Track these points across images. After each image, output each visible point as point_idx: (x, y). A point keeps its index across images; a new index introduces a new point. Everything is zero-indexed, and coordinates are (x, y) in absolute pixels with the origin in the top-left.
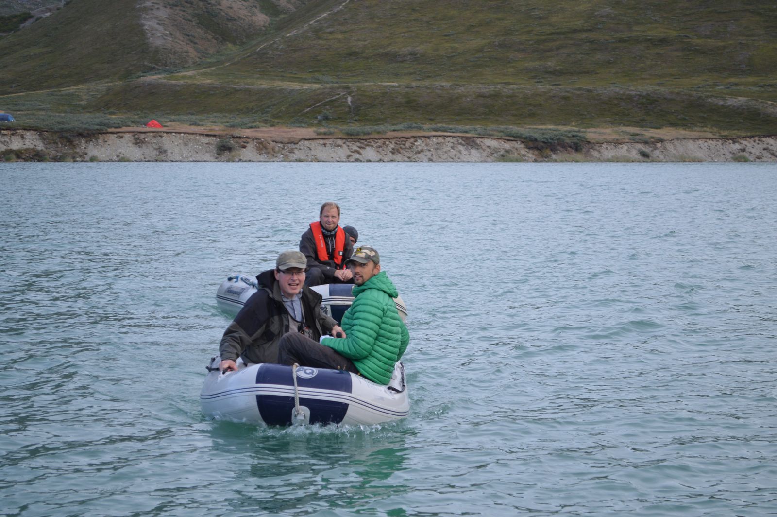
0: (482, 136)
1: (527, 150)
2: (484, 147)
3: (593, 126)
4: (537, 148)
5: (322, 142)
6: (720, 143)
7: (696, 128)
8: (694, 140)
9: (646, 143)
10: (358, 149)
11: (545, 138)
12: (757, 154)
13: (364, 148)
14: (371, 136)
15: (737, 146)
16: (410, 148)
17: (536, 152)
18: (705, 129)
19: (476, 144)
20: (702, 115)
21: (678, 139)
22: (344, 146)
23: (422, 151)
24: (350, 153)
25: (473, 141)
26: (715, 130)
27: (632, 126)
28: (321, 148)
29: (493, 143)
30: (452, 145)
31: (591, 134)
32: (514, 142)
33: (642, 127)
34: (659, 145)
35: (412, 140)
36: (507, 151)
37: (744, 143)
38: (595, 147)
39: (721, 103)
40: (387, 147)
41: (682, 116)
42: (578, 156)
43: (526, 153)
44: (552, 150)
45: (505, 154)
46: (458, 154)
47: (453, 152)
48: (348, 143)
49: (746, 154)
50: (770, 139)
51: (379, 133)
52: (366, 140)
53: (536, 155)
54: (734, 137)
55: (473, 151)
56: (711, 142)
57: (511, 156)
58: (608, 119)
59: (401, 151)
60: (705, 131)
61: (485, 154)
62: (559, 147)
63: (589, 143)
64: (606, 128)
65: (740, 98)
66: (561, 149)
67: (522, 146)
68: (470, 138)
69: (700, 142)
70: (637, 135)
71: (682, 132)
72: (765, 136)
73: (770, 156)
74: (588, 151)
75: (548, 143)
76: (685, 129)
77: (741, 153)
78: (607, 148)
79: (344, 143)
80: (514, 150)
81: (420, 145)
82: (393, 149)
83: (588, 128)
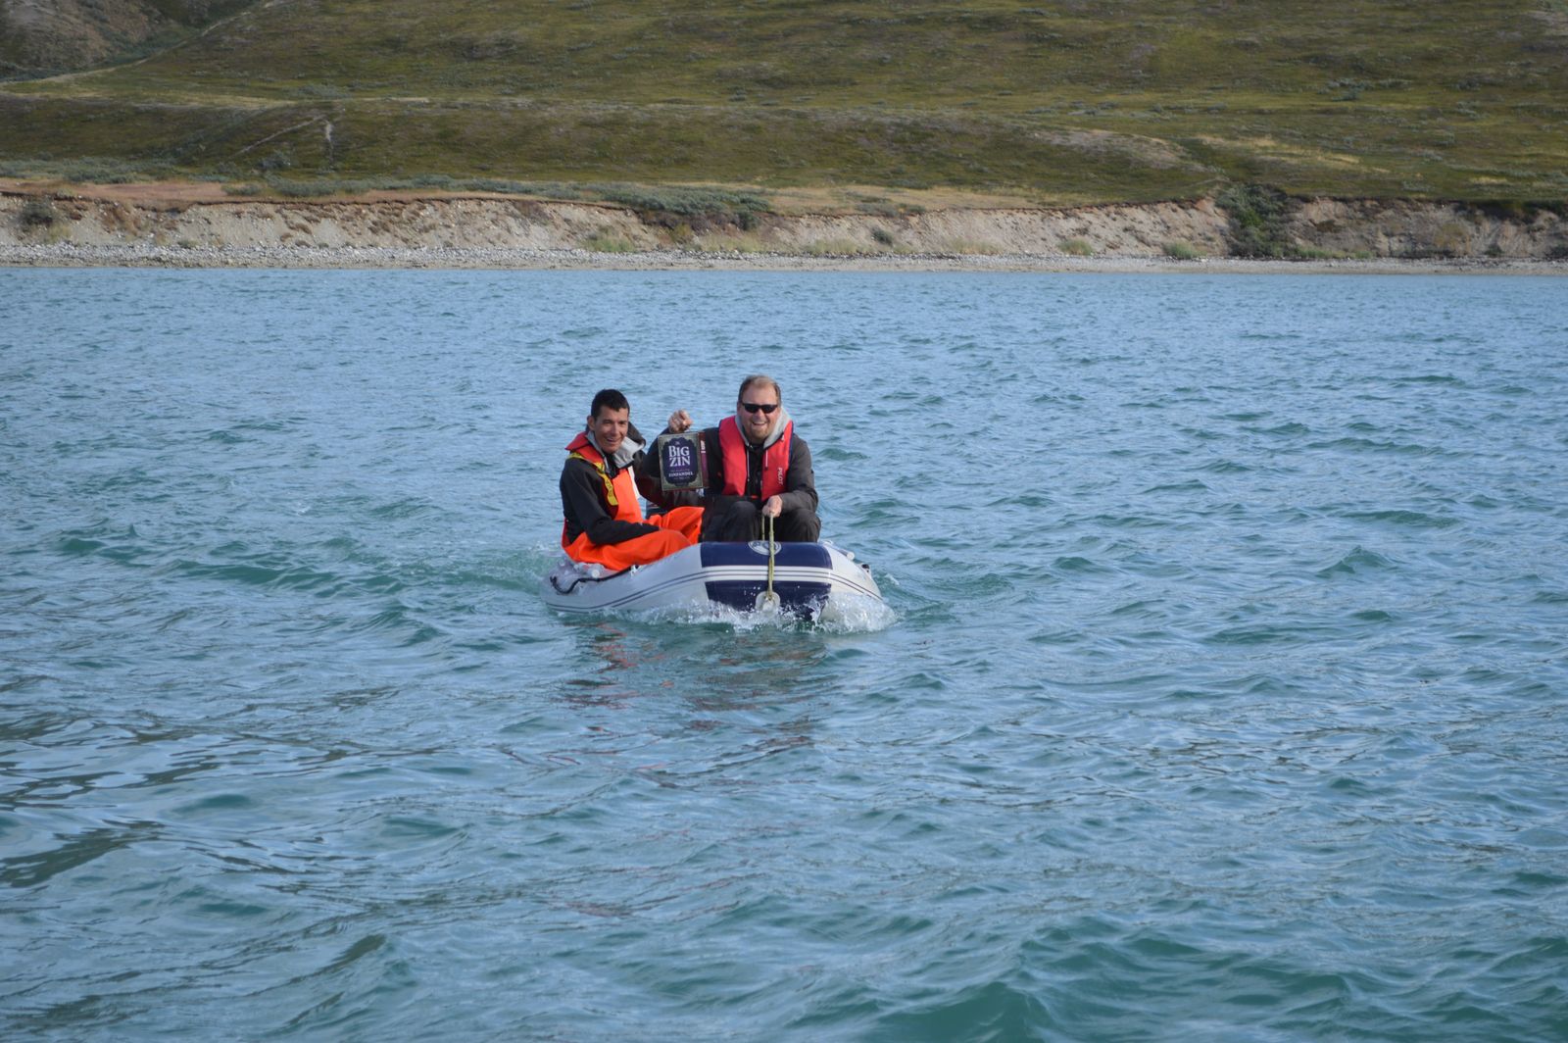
0: (558, 199)
1: (645, 228)
2: (557, 222)
3: (795, 183)
4: (663, 224)
5: (234, 208)
6: (1037, 218)
7: (998, 189)
8: (987, 210)
9: (887, 215)
10: (304, 222)
11: (682, 205)
12: (1111, 239)
13: (317, 221)
14: (334, 198)
15: (1072, 223)
16: (410, 221)
17: (662, 231)
18: (1015, 190)
19: (544, 215)
20: (1018, 163)
21: (954, 209)
22: (278, 216)
23: (433, 227)
24: (288, 231)
25: (537, 210)
26: (1035, 191)
27: (874, 184)
28: (230, 219)
29: (578, 214)
30: (494, 216)
31: (783, 199)
32: (621, 213)
33: (891, 185)
34: (914, 220)
35: (415, 206)
36: (604, 229)
37: (1088, 217)
38: (785, 223)
39: (1057, 140)
40: (363, 218)
41: (977, 165)
42: (747, 240)
43: (642, 233)
44: (693, 228)
45: (598, 234)
46: (504, 233)
47: (495, 229)
48: (285, 212)
49: (1088, 240)
50: (1139, 210)
51: (350, 191)
52: (322, 205)
53: (662, 238)
54: (1068, 205)
55: (535, 229)
56: (1021, 215)
57: (611, 238)
58: (831, 170)
59: (391, 227)
60: (1013, 195)
61: (559, 234)
62: (709, 223)
63: (773, 214)
64: (821, 187)
65: (1097, 132)
66: (714, 226)
67: (634, 219)
68: (531, 203)
69: (999, 215)
70: (875, 200)
71: (968, 195)
72: (1129, 205)
73: (1136, 243)
74: (770, 230)
75: (686, 213)
76: (975, 191)
77: (1079, 238)
78: (809, 226)
79: (278, 211)
80: (619, 228)
81: (430, 217)
82: (374, 223)
83: (785, 186)
